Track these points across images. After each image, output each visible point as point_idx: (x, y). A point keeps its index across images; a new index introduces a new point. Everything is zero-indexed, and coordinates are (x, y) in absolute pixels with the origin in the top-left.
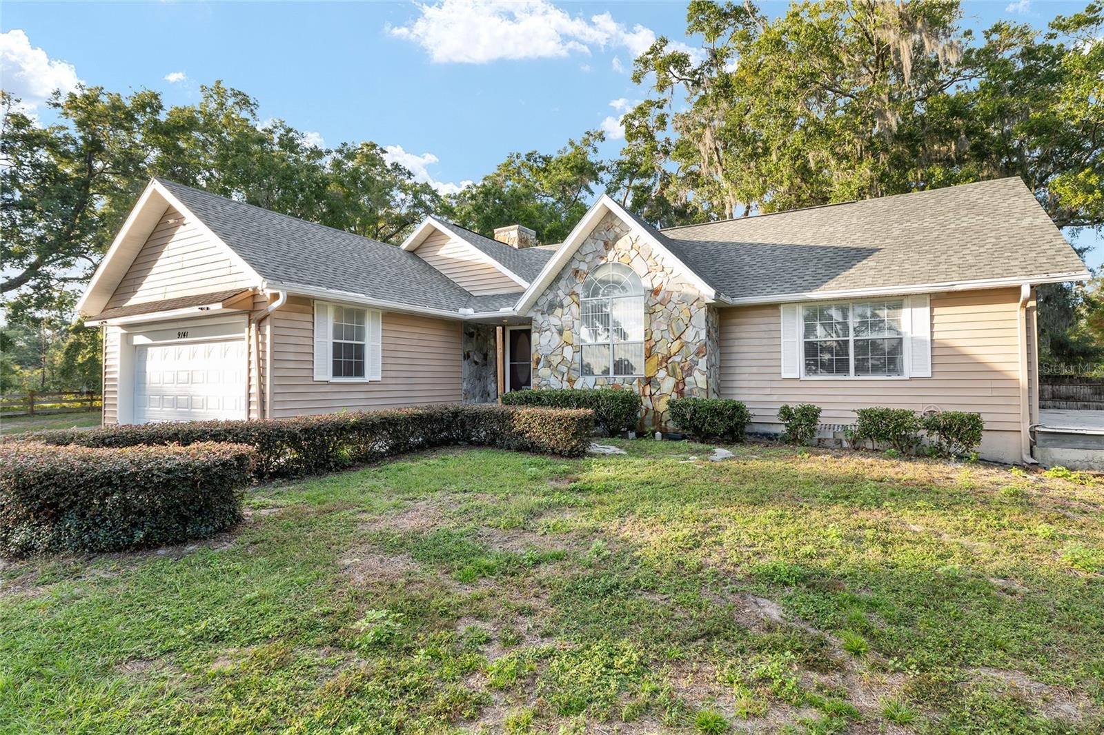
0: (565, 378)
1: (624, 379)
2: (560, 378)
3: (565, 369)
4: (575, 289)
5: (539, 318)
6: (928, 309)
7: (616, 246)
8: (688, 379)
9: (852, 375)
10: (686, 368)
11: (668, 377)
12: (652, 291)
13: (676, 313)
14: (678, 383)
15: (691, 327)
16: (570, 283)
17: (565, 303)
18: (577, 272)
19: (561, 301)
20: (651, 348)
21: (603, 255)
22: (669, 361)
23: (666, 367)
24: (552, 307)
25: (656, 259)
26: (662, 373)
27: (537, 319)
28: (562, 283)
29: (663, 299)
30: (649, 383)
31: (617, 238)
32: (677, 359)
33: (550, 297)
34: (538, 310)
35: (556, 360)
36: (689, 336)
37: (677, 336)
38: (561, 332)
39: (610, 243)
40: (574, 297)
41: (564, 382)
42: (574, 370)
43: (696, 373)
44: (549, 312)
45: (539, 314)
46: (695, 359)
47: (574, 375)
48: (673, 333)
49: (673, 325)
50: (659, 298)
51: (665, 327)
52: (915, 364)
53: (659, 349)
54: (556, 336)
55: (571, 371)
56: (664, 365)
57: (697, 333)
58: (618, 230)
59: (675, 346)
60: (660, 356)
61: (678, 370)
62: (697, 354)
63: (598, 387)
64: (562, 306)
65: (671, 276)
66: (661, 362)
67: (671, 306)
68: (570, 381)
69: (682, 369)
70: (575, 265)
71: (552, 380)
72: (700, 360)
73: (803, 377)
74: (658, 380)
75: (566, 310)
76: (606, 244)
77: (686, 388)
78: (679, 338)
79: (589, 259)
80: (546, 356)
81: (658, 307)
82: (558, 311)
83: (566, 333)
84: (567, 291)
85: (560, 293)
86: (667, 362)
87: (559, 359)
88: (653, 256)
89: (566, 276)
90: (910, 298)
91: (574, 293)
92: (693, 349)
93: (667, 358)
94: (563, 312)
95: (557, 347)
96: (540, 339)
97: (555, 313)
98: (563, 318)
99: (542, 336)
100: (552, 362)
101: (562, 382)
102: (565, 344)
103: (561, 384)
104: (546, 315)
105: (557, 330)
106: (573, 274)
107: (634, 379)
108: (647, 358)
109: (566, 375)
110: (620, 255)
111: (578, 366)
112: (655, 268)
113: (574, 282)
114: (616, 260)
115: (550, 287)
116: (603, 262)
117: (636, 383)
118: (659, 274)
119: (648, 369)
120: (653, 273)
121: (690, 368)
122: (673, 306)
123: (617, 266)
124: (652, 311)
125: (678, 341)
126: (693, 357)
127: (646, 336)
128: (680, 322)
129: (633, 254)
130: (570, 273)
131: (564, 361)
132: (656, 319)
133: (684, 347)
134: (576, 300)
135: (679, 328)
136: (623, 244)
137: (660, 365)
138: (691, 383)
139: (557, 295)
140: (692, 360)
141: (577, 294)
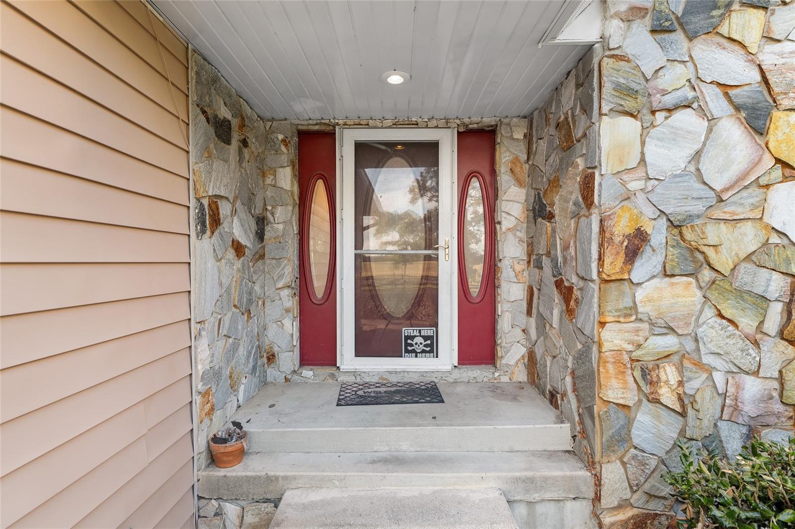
3: (775, 285)
5: (644, 53)
34: (636, 13)
44: (696, 22)
54: (733, 132)
71: (710, 328)
80: (675, 226)
82: (744, 22)
83: (785, 125)
87: (747, 239)
94: (767, 27)
95: (739, 184)
96: (643, 143)
97: (724, 30)
98: (769, 56)
99: (653, 131)
100: (710, 252)
101: (756, 343)
102: (778, 172)
103: (753, 352)
104: (679, 36)
105: (738, 108)
109: (777, 308)
131: (772, 249)
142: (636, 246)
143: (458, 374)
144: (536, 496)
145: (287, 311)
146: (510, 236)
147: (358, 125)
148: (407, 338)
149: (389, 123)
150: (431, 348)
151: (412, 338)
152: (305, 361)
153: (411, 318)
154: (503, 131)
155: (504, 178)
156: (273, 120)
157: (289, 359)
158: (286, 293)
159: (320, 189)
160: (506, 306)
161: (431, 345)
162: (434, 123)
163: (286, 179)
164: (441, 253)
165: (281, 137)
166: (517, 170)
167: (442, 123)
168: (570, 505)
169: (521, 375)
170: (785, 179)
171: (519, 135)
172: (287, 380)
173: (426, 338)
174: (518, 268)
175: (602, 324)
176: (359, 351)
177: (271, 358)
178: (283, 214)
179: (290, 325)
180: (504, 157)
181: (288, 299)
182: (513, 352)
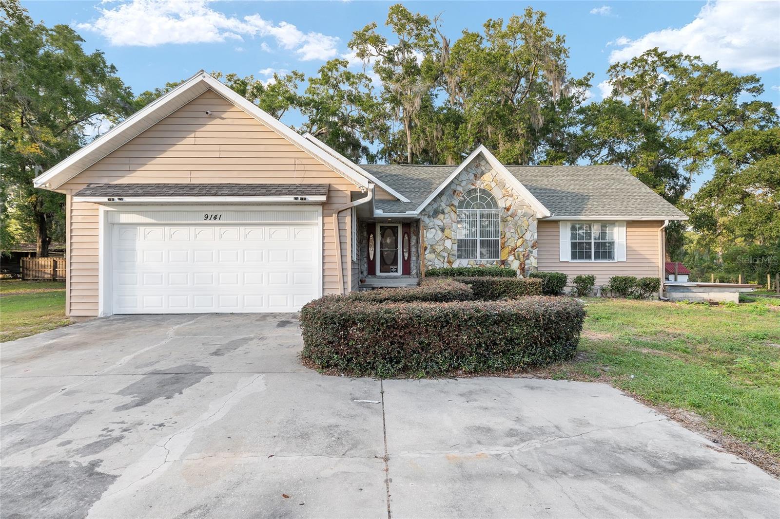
0: (446, 260)
1: (487, 261)
2: (442, 260)
3: (446, 255)
4: (453, 202)
5: (427, 220)
6: (625, 228)
7: (482, 178)
8: (527, 262)
9: (593, 260)
10: (526, 255)
11: (515, 260)
12: (505, 208)
13: (519, 223)
14: (521, 264)
15: (529, 231)
16: (450, 198)
17: (446, 211)
18: (455, 191)
19: (443, 210)
20: (505, 243)
21: (474, 182)
22: (516, 251)
23: (514, 254)
24: (436, 213)
25: (508, 190)
26: (511, 258)
27: (424, 220)
28: (444, 198)
29: (513, 213)
30: (504, 264)
31: (483, 173)
32: (521, 249)
33: (435, 206)
34: (425, 215)
35: (439, 248)
36: (528, 236)
37: (521, 236)
38: (443, 230)
39: (478, 176)
40: (452, 207)
41: (445, 263)
42: (453, 255)
43: (532, 258)
44: (434, 216)
45: (426, 217)
46: (531, 250)
47: (452, 259)
48: (518, 234)
49: (518, 229)
50: (510, 213)
51: (513, 231)
52: (619, 254)
53: (510, 243)
54: (439, 232)
55: (450, 256)
56: (513, 253)
57: (532, 235)
58: (483, 168)
59: (520, 242)
60: (510, 248)
61: (521, 256)
62: (532, 247)
63: (469, 266)
64: (443, 213)
65: (516, 201)
66: (511, 251)
67: (516, 218)
68: (449, 262)
69: (523, 255)
70: (453, 187)
71: (436, 261)
72: (534, 251)
73: (570, 261)
74: (509, 262)
75: (447, 216)
76: (475, 176)
77: (526, 267)
78: (522, 237)
79: (464, 183)
80: (431, 246)
81: (509, 218)
82: (441, 216)
83: (447, 232)
84: (448, 203)
85: (443, 204)
86: (514, 251)
87: (441, 248)
88: (506, 187)
89: (447, 193)
90: (617, 222)
91: (453, 205)
92: (530, 244)
93: (514, 249)
94: (444, 217)
95: (440, 240)
97: (438, 217)
98: (445, 221)
102: (446, 238)
104: (432, 218)
105: (440, 229)
106: (452, 193)
107: (494, 261)
108: (502, 248)
109: (446, 258)
110: (485, 184)
111: (456, 253)
112: (508, 195)
113: (453, 198)
114: (482, 187)
115: (435, 200)
116: (474, 187)
117: (495, 263)
118: (509, 198)
119: (503, 255)
120: (506, 197)
121: (528, 255)
122: (518, 218)
123: (483, 191)
124: (505, 220)
125: (521, 239)
126: (530, 248)
127: (501, 235)
128: (522, 228)
129: (493, 184)
130: (450, 192)
131: (445, 249)
132: (507, 225)
133: (525, 243)
134: (454, 209)
135: (521, 231)
136: (487, 177)
137: (510, 253)
138: (528, 264)
139: (440, 206)
140: (529, 251)
141: (455, 206)
142: (426, 249)
143: (402, 276)
145: (365, 263)
146: (413, 247)
147: (381, 222)
149: (386, 223)
150: (396, 271)
151: (392, 268)
152: (369, 273)
153: (392, 264)
154: (412, 224)
155: (412, 234)
156: (362, 222)
157: (365, 273)
159: (372, 235)
160: (412, 262)
162: (396, 223)
163: (365, 234)
164: (398, 250)
166: (415, 233)
167: (398, 223)
169: (416, 276)
171: (415, 225)
172: (365, 277)
174: (415, 253)
176: (381, 272)
177: (362, 273)
178: (365, 241)
179: (366, 266)
180: (412, 230)
181: (365, 260)
182: (414, 272)
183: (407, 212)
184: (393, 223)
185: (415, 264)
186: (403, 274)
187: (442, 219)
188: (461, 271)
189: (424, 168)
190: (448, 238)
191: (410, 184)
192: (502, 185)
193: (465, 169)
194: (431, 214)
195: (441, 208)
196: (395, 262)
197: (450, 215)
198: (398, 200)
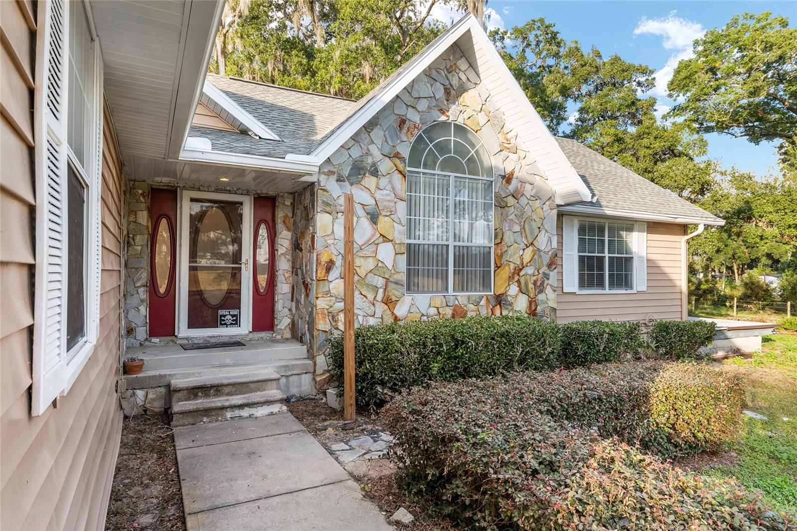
0: (379, 297)
1: (469, 298)
2: (371, 297)
3: (380, 282)
4: (398, 149)
5: (334, 189)
6: (646, 233)
7: (461, 99)
8: (540, 297)
9: (606, 290)
10: (539, 283)
11: (520, 294)
12: (503, 177)
13: (528, 212)
14: (530, 303)
15: (543, 232)
16: (391, 137)
17: (381, 169)
18: (403, 122)
19: (374, 164)
20: (502, 254)
21: (444, 107)
22: (522, 273)
23: (518, 281)
24: (358, 172)
25: (509, 136)
26: (513, 289)
27: (328, 188)
28: (377, 134)
29: (516, 190)
30: (500, 303)
31: (462, 90)
32: (530, 271)
33: (356, 153)
34: (331, 173)
35: (364, 266)
36: (542, 242)
37: (530, 241)
38: (374, 218)
39: (453, 92)
40: (397, 161)
41: (378, 305)
42: (396, 283)
43: (548, 290)
44: (353, 179)
45: (333, 179)
46: (547, 271)
47: (394, 292)
48: (526, 237)
49: (526, 226)
50: (511, 188)
51: (518, 228)
53: (511, 256)
54: (366, 223)
55: (391, 286)
56: (516, 278)
57: (550, 240)
58: (464, 78)
59: (528, 254)
60: (512, 266)
61: (531, 286)
62: (549, 266)
63: (432, 311)
64: (375, 173)
65: (523, 162)
66: (514, 273)
67: (523, 201)
68: (389, 302)
69: (535, 283)
70: (400, 112)
72: (551, 273)
73: (578, 292)
74: (509, 298)
75: (383, 182)
76: (447, 92)
77: (539, 308)
78: (532, 244)
79: (423, 105)
81: (511, 201)
82: (370, 181)
83: (383, 221)
84: (387, 150)
85: (375, 150)
86: (518, 275)
87: (371, 264)
88: (505, 130)
89: (385, 124)
90: (638, 223)
91: (397, 155)
92: (546, 260)
93: (518, 270)
94: (378, 184)
95: (368, 243)
96: (333, 225)
97: (363, 183)
98: (378, 195)
99: (337, 220)
100: (357, 269)
101: (374, 304)
102: (381, 239)
103: (372, 308)
104: (347, 184)
105: (368, 214)
106: (396, 125)
107: (481, 298)
108: (498, 267)
109: (381, 291)
110: (466, 116)
111: (403, 277)
112: (508, 147)
113: (398, 137)
114: (460, 121)
115: (355, 138)
116: (443, 118)
117: (483, 302)
118: (512, 156)
119: (499, 283)
120: (505, 153)
121: (542, 283)
122: (526, 201)
123: (461, 130)
124: (503, 204)
125: (531, 248)
126: (544, 269)
127: (495, 238)
128: (534, 224)
129: (482, 119)
130: (392, 121)
131: (379, 268)
132: (507, 216)
133: (536, 256)
134: (401, 167)
135: (532, 232)
136: (470, 98)
137: (511, 278)
138: (543, 302)
139: (368, 153)
140: (544, 273)
141: (402, 159)
142: (330, 266)
143: (251, 336)
144: (290, 373)
145: (142, 301)
146: (283, 257)
147: (192, 188)
148: (221, 316)
149: (213, 189)
150: (236, 322)
151: (225, 316)
152: (153, 333)
153: (223, 306)
154: (280, 200)
155: (280, 226)
156: (135, 181)
157: (142, 333)
158: (141, 290)
159: (164, 223)
160: (280, 296)
161: (236, 320)
162: (240, 191)
163: (143, 218)
164: (243, 266)
165: (140, 192)
166: (287, 222)
167: (245, 192)
168: (303, 376)
169: (288, 335)
170: (384, 242)
171: (288, 203)
172: (141, 345)
173: (233, 316)
174: (287, 275)
175: (317, 298)
176: (191, 326)
177: (130, 331)
178: (141, 240)
179: (144, 310)
180: (280, 214)
181: (143, 294)
182: (283, 322)
183: (290, 157)
184: (229, 192)
185: (289, 304)
186: (257, 327)
187: (373, 188)
188: (458, 336)
189: (282, 91)
190: (386, 239)
191: (259, 111)
192: (497, 122)
193: (427, 73)
194: (346, 172)
195: (370, 160)
196: (232, 300)
197: (390, 182)
198: (245, 132)
